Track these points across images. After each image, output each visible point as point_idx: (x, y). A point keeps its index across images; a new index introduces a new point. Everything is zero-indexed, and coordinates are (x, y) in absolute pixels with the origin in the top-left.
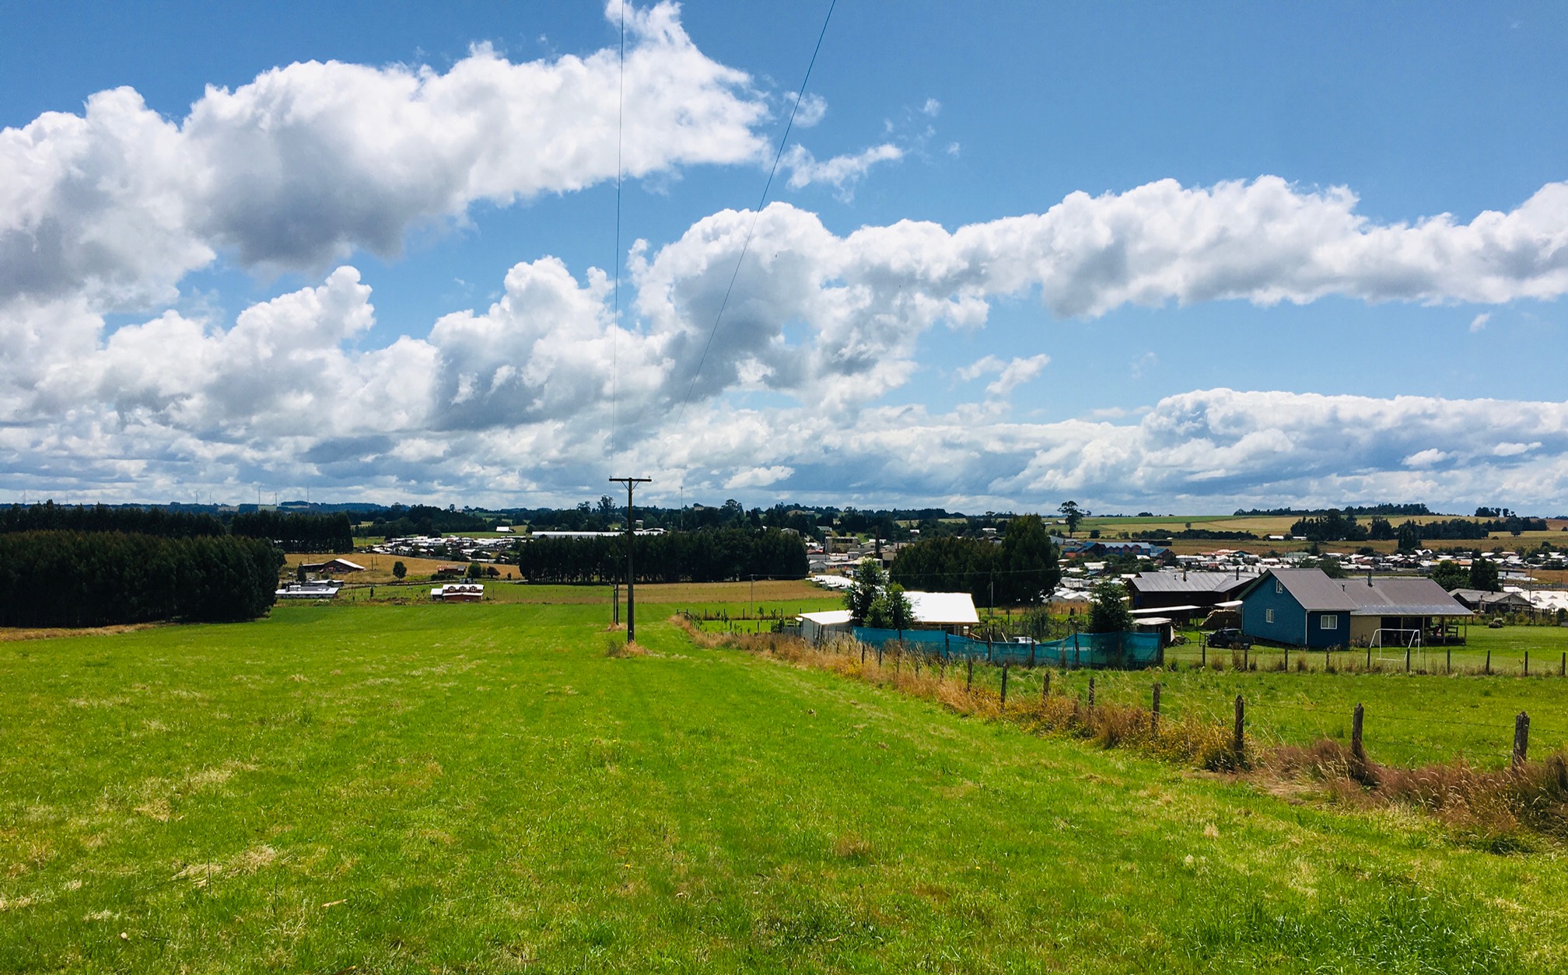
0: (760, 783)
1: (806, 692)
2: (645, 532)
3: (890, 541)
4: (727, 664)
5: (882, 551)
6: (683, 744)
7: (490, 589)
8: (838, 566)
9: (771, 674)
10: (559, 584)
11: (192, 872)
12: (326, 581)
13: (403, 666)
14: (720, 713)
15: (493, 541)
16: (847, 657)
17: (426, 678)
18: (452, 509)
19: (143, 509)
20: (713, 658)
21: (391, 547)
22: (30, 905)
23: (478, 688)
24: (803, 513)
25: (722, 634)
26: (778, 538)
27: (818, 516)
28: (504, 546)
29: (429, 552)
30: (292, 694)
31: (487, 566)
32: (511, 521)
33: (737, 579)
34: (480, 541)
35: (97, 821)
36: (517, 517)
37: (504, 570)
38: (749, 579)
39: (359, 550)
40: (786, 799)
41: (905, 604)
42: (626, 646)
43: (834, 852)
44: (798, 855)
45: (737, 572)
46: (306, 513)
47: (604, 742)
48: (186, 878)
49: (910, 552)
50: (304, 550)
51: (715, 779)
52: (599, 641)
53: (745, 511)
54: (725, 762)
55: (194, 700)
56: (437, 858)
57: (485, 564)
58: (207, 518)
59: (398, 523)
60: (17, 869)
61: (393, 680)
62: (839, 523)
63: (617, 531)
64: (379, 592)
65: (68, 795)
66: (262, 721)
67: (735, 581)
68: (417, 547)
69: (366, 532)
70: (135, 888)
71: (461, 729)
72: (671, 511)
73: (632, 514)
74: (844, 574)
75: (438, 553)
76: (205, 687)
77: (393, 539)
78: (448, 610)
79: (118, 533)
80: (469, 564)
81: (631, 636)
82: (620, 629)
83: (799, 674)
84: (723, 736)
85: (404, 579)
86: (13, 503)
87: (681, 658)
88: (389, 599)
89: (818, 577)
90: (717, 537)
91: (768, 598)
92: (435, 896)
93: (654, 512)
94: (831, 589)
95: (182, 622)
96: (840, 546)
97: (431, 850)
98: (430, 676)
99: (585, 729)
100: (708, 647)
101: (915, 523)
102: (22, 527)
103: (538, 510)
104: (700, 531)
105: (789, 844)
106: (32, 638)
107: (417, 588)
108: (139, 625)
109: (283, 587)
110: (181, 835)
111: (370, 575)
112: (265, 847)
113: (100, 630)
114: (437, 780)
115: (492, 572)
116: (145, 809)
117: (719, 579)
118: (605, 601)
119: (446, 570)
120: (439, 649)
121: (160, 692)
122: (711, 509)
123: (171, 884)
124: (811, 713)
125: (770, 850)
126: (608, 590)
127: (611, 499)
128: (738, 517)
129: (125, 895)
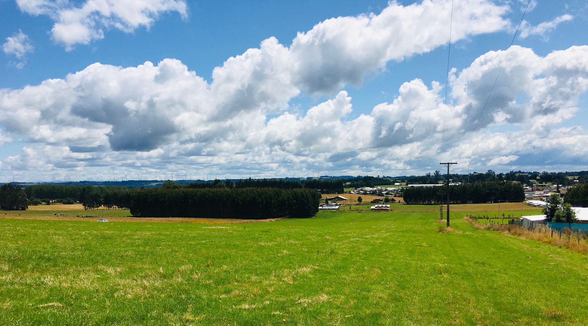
0: (509, 285)
1: (525, 249)
2: (453, 184)
3: (564, 185)
4: (489, 236)
5: (560, 190)
6: (473, 268)
7: (392, 207)
8: (539, 196)
9: (509, 241)
10: (418, 204)
11: (302, 301)
12: (335, 204)
13: (363, 234)
14: (487, 256)
15: (393, 189)
16: (544, 235)
17: (371, 239)
18: (378, 177)
19: (277, 180)
20: (483, 234)
21: (357, 191)
22: (255, 308)
23: (390, 243)
24: (523, 174)
25: (486, 224)
26: (511, 185)
27: (530, 176)
28: (397, 190)
29: (370, 193)
30: (327, 243)
31: (391, 198)
32: (400, 181)
33: (493, 202)
34: (388, 189)
35: (271, 283)
36: (402, 179)
37: (397, 199)
38: (498, 202)
39: (346, 193)
40: (521, 292)
41: (572, 212)
42: (446, 228)
43: (545, 315)
44: (528, 315)
45: (493, 199)
46: (328, 180)
47: (440, 265)
48: (301, 303)
49: (574, 190)
50: (327, 193)
51: (488, 282)
52: (435, 226)
53: (496, 174)
54: (492, 275)
55: (295, 244)
56: (383, 303)
57: (390, 197)
58: (297, 183)
59: (359, 183)
60: (250, 296)
61: (360, 239)
62: (539, 178)
63: (441, 184)
64: (353, 207)
65: (262, 273)
66: (318, 252)
67: (491, 203)
68: (366, 191)
69: (348, 186)
70: (285, 305)
71: (386, 257)
72: (464, 176)
73: (448, 177)
74: (541, 200)
75: (373, 193)
76: (299, 240)
77: (358, 189)
78: (377, 214)
79: (270, 188)
80: (384, 197)
81: (448, 225)
82: (443, 222)
83: (522, 241)
84: (490, 265)
85: (362, 203)
86: (239, 179)
87: (469, 233)
88: (356, 210)
89: (529, 201)
90: (484, 185)
91: (507, 210)
92: (383, 317)
93: (457, 176)
94: (535, 206)
95: (289, 218)
96: (539, 188)
97: (380, 300)
98: (373, 238)
99: (432, 260)
100: (480, 229)
101: (576, 177)
102: (242, 187)
103: (410, 177)
104: (476, 183)
105: (524, 310)
106: (245, 223)
107: (366, 206)
108: (276, 219)
109: (321, 206)
110: (298, 288)
111: (350, 201)
112: (324, 295)
113: (265, 220)
114: (379, 276)
115: (393, 200)
116: (286, 279)
117: (484, 202)
118: (437, 211)
119: (376, 200)
120: (374, 228)
121: (285, 241)
122: (481, 174)
123: (296, 305)
124: (528, 257)
125: (516, 312)
126: (438, 207)
127: (439, 171)
128: (493, 177)
129: (283, 308)
